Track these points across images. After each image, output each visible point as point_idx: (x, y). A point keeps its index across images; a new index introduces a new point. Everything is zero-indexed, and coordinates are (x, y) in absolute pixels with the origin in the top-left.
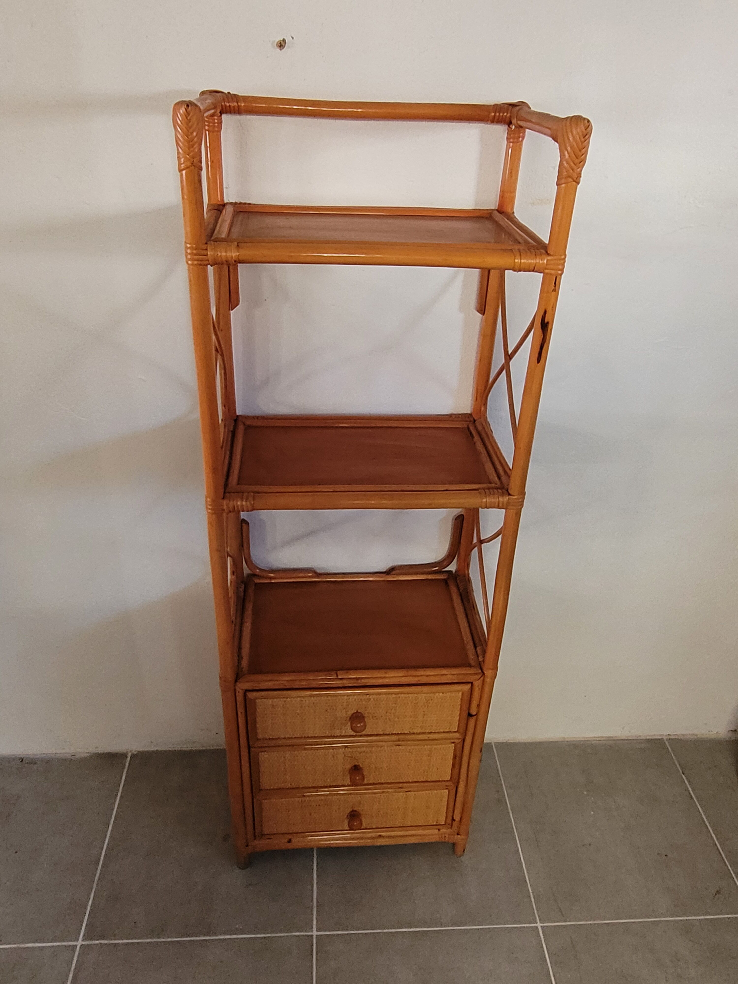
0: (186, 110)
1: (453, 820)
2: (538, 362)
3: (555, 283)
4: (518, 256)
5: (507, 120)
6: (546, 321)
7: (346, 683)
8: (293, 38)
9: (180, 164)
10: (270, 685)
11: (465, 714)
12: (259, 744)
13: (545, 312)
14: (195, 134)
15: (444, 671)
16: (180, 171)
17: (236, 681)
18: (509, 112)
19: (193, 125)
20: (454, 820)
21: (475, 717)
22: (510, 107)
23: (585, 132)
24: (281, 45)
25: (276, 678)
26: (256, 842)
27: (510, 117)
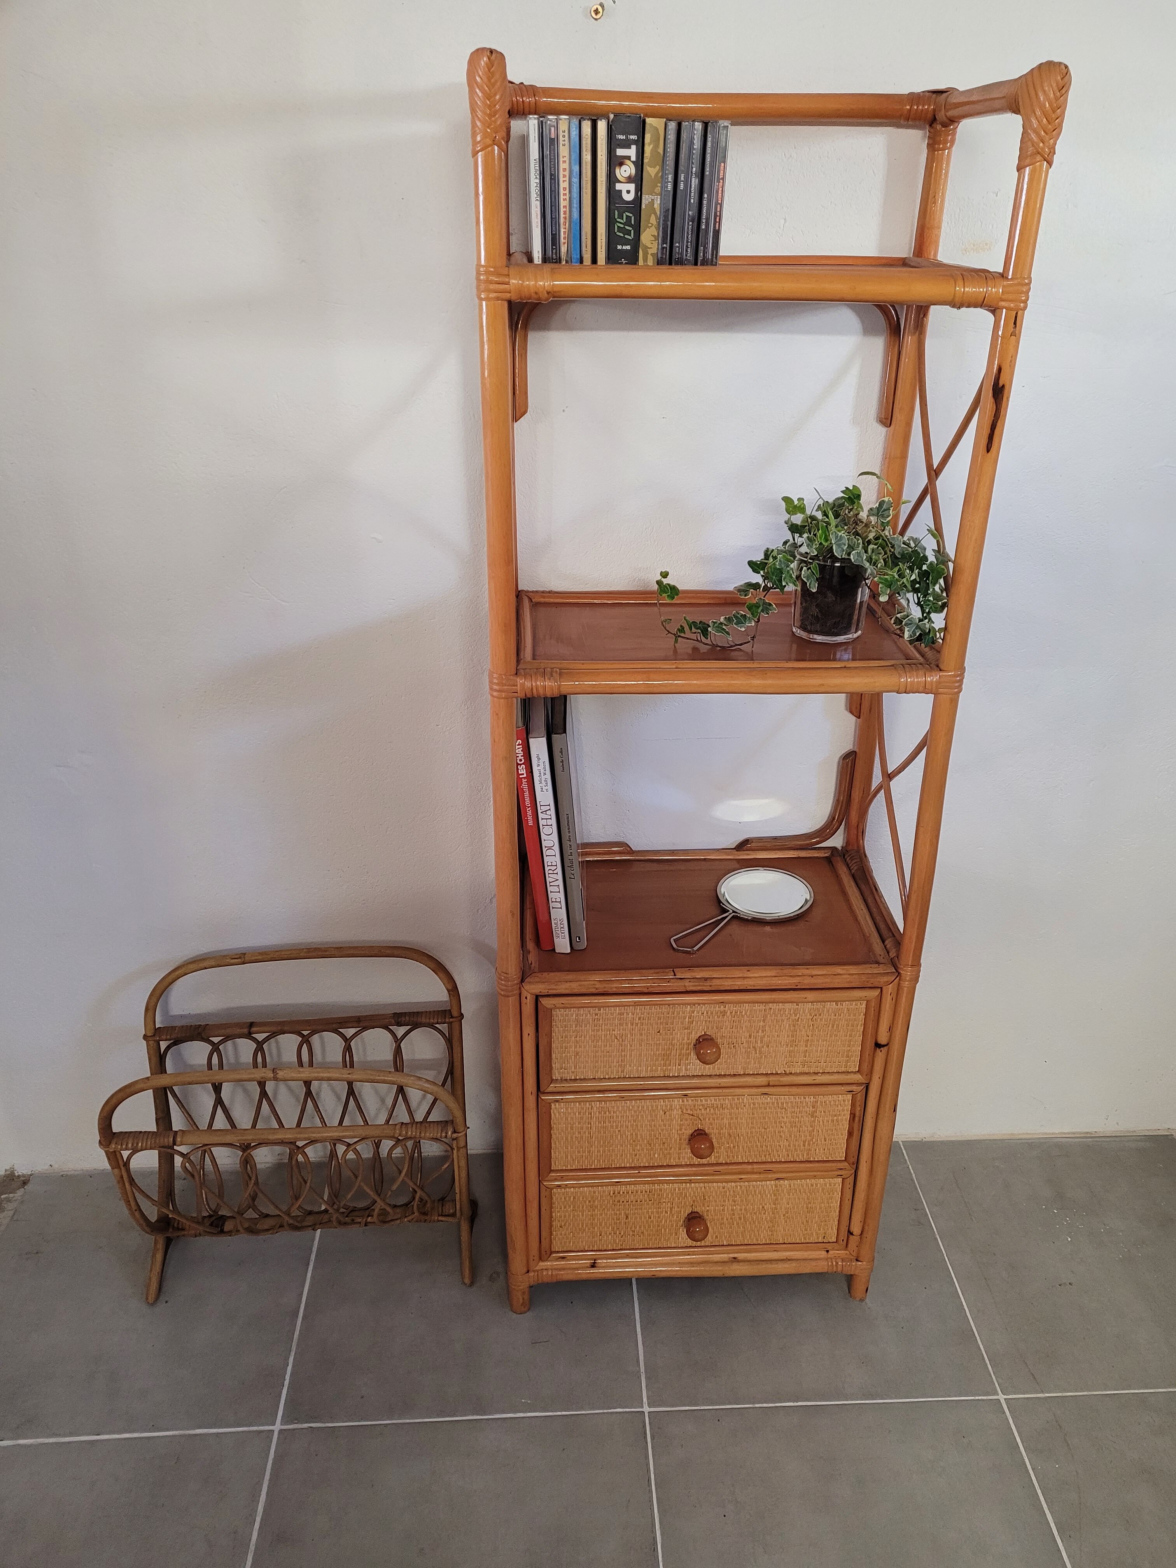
0: (489, 59)
1: (850, 1233)
2: (988, 451)
3: (1015, 323)
4: (960, 282)
5: (930, 115)
6: (1001, 385)
7: (690, 986)
9: (475, 143)
10: (575, 987)
11: (870, 1044)
12: (552, 1087)
13: (1000, 371)
14: (498, 97)
15: (839, 970)
16: (475, 154)
17: (522, 981)
18: (932, 103)
19: (496, 82)
20: (852, 1234)
21: (886, 1048)
22: (934, 95)
23: (1061, 83)
25: (582, 978)
26: (543, 1265)
27: (934, 110)
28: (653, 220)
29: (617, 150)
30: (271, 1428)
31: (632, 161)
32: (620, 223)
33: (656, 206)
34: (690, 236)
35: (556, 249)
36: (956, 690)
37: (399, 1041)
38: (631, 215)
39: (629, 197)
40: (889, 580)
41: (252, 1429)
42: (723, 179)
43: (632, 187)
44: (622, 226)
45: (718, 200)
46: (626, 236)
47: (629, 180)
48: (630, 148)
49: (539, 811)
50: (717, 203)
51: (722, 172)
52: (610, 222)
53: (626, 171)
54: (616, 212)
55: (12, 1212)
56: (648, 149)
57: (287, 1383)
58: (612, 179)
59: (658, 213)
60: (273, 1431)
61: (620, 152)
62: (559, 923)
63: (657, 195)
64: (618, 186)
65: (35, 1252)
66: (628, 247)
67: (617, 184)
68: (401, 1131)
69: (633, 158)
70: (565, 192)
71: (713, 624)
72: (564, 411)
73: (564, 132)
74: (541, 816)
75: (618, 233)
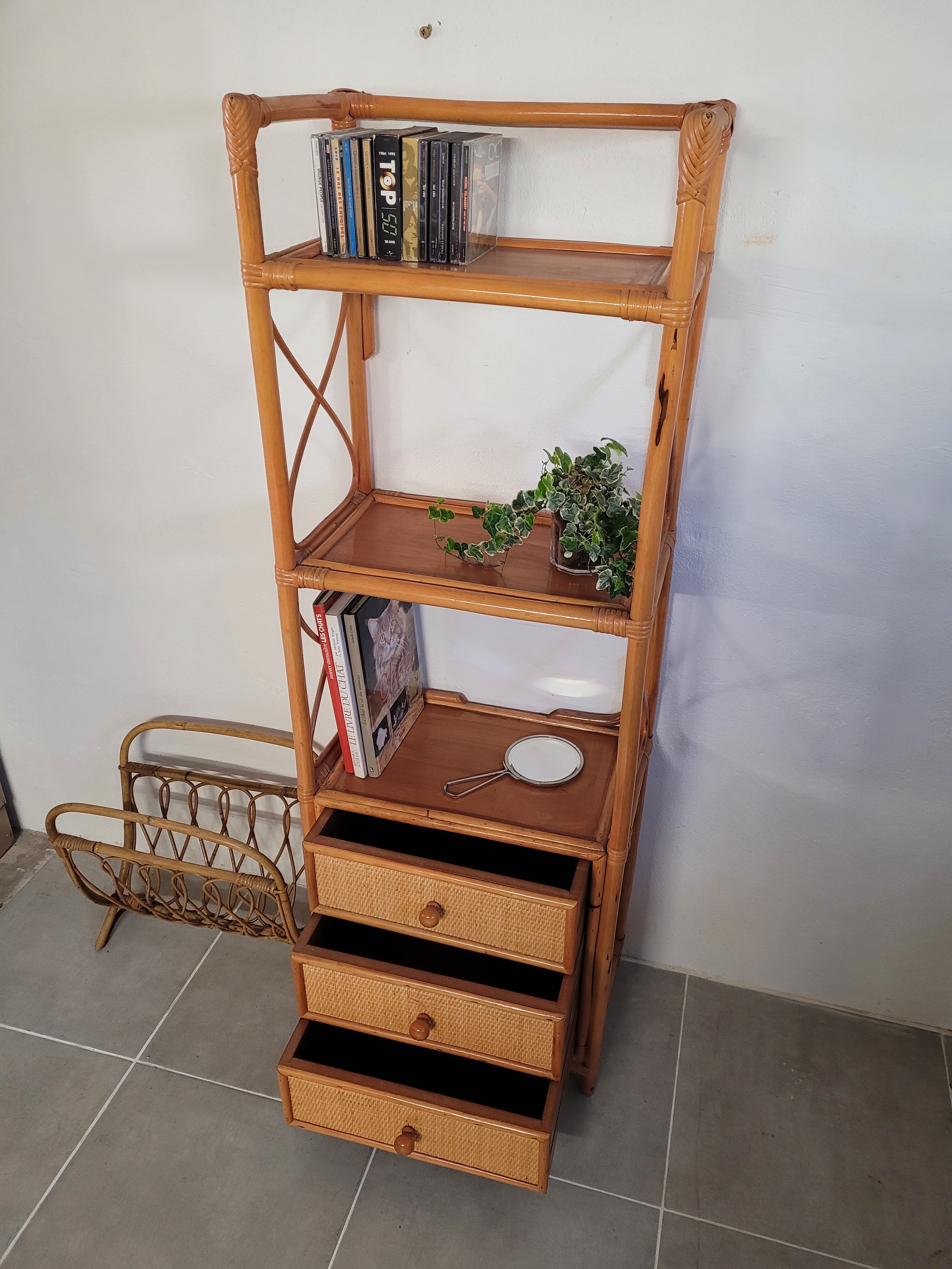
0: (230, 104)
2: (657, 444)
3: (675, 338)
4: (624, 299)
6: (665, 389)
7: (436, 825)
8: (440, 24)
9: (231, 167)
13: (664, 377)
14: (240, 133)
15: (558, 839)
17: (315, 794)
19: (238, 121)
21: (597, 909)
23: (704, 131)
24: (425, 32)
28: (412, 221)
29: (380, 163)
30: (131, 1059)
31: (392, 173)
32: (386, 223)
33: (414, 209)
34: (443, 235)
35: (336, 240)
36: (644, 637)
37: (289, 807)
38: (394, 216)
39: (392, 202)
40: (572, 541)
41: (120, 1056)
42: (467, 190)
43: (393, 194)
44: (388, 225)
45: (464, 207)
46: (391, 233)
47: (391, 188)
48: (390, 163)
49: (336, 670)
50: (463, 210)
51: (466, 184)
52: (378, 221)
53: (388, 181)
54: (382, 213)
55: (47, 862)
56: (405, 164)
57: (155, 1031)
58: (377, 187)
59: (417, 215)
60: (132, 1062)
61: (383, 165)
62: (355, 754)
63: (415, 200)
64: (383, 193)
65: (47, 894)
66: (393, 242)
67: (381, 191)
68: (240, 880)
69: (393, 171)
70: (340, 196)
71: (471, 546)
72: (408, 353)
73: (336, 149)
74: (337, 673)
75: (384, 231)
